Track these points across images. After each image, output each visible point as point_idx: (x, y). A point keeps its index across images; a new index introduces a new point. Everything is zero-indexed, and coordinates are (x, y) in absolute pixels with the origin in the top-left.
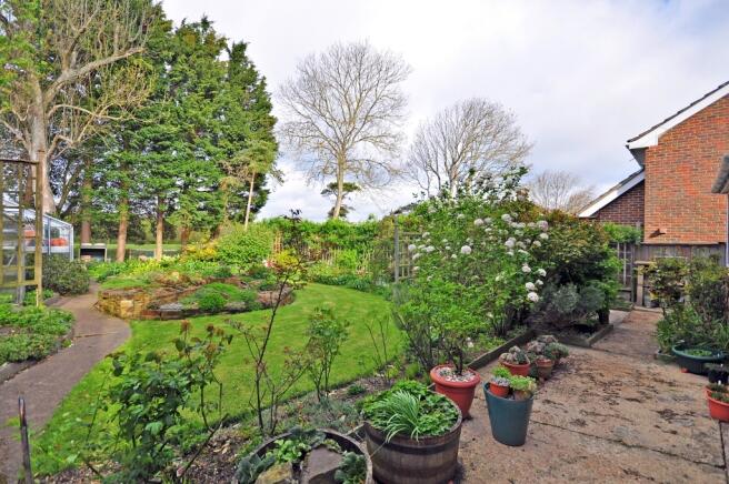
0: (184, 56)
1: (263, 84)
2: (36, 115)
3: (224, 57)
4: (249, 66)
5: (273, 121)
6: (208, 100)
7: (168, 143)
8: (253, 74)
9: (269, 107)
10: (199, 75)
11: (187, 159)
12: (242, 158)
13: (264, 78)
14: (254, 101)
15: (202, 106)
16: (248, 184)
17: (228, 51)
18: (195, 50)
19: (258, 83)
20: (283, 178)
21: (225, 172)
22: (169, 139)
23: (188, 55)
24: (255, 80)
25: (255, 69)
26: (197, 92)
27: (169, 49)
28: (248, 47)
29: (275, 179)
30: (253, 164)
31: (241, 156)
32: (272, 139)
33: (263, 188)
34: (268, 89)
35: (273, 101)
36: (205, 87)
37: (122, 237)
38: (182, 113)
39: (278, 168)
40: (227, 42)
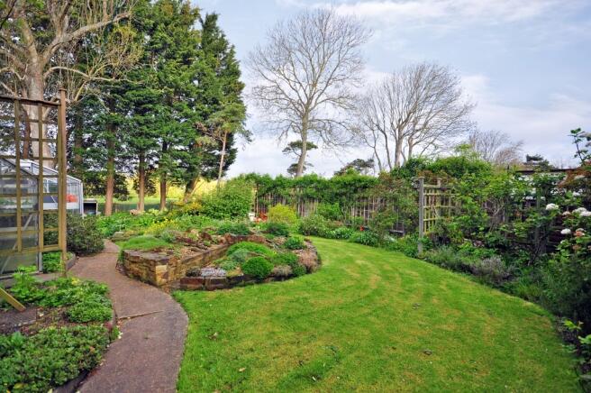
0: (163, 25)
1: (232, 52)
2: (33, 76)
3: (198, 26)
4: (220, 35)
5: (241, 86)
6: (185, 67)
7: (151, 106)
8: (223, 42)
9: (237, 73)
10: (177, 42)
11: (166, 121)
12: (216, 119)
13: (233, 47)
14: (224, 68)
15: (181, 72)
16: (221, 144)
17: (201, 21)
18: (173, 19)
19: (228, 51)
20: (251, 137)
21: (200, 132)
22: (150, 102)
23: (166, 24)
24: (225, 48)
25: (225, 38)
26: (175, 59)
27: (149, 17)
28: (219, 18)
29: (244, 139)
30: (226, 125)
31: (215, 118)
32: (241, 102)
33: (233, 147)
34: (237, 57)
35: (241, 68)
36: (183, 54)
37: (110, 192)
38: (162, 78)
39: (246, 128)
40: (200, 13)
